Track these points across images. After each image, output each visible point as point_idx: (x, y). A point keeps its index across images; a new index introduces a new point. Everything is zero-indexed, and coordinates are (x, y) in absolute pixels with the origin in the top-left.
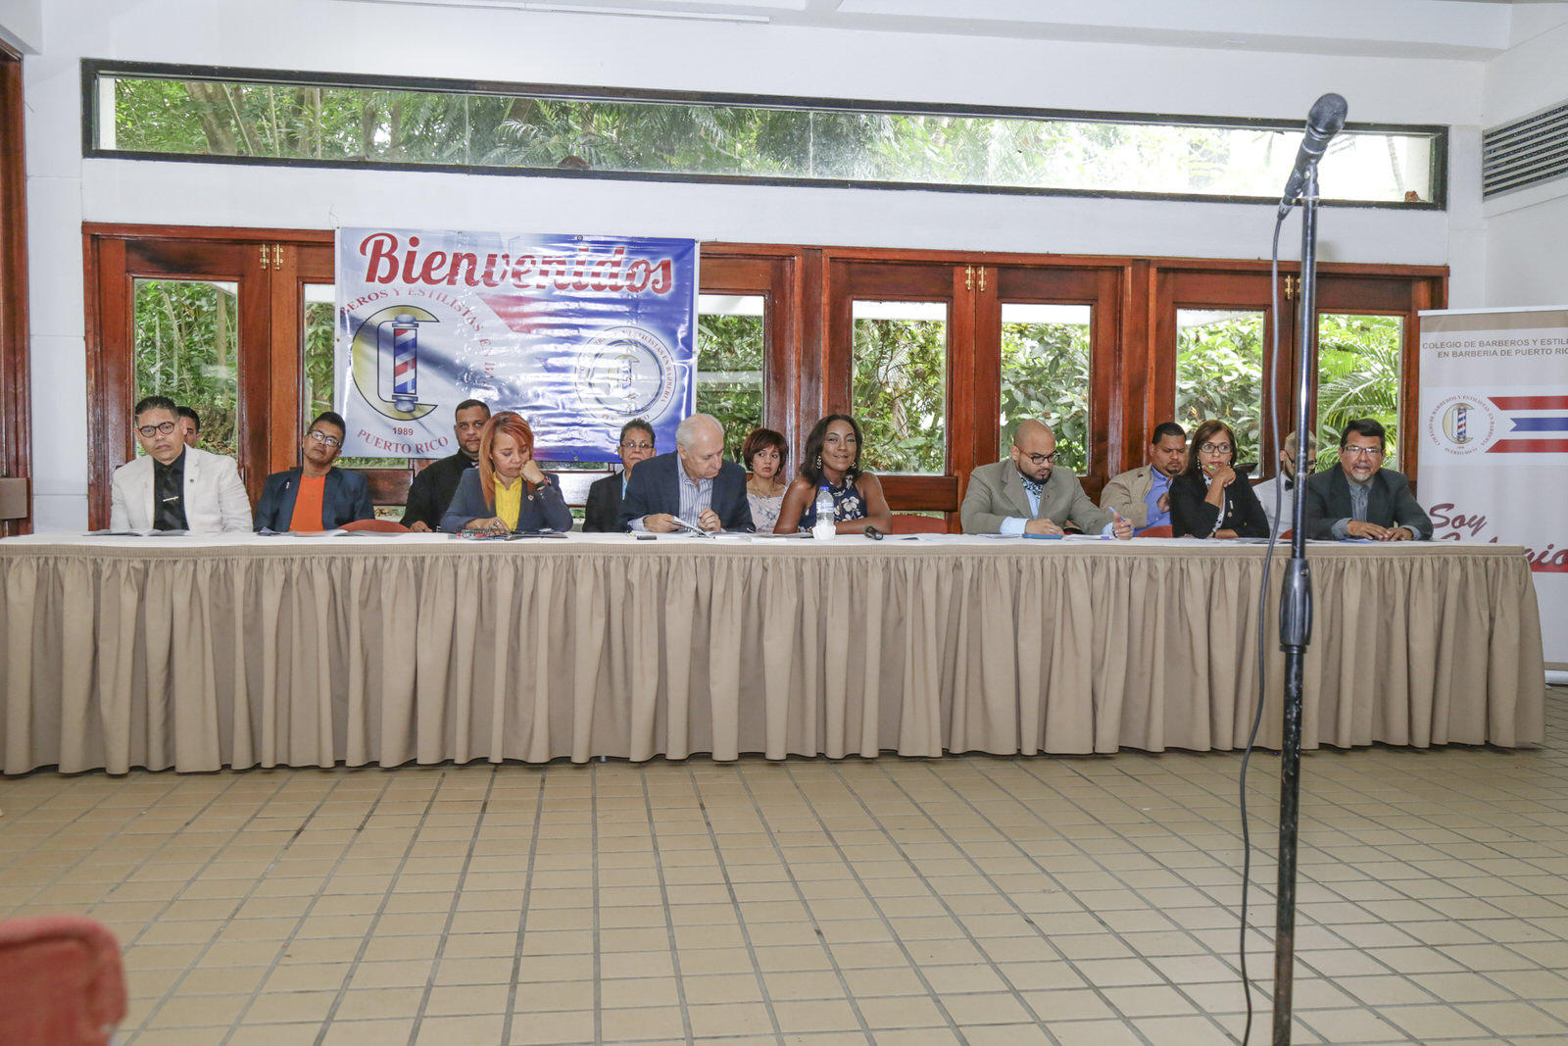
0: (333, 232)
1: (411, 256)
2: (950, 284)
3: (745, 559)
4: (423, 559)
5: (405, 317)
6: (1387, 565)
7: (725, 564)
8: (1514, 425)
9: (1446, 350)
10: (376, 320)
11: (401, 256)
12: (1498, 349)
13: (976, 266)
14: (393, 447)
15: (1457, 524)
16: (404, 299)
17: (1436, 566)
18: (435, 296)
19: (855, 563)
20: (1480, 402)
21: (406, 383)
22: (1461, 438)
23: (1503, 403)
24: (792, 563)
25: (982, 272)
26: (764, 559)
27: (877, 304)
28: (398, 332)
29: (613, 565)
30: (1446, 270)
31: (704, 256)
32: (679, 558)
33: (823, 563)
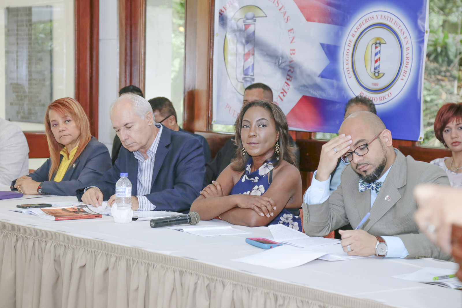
10: (236, 18)
28: (246, 27)
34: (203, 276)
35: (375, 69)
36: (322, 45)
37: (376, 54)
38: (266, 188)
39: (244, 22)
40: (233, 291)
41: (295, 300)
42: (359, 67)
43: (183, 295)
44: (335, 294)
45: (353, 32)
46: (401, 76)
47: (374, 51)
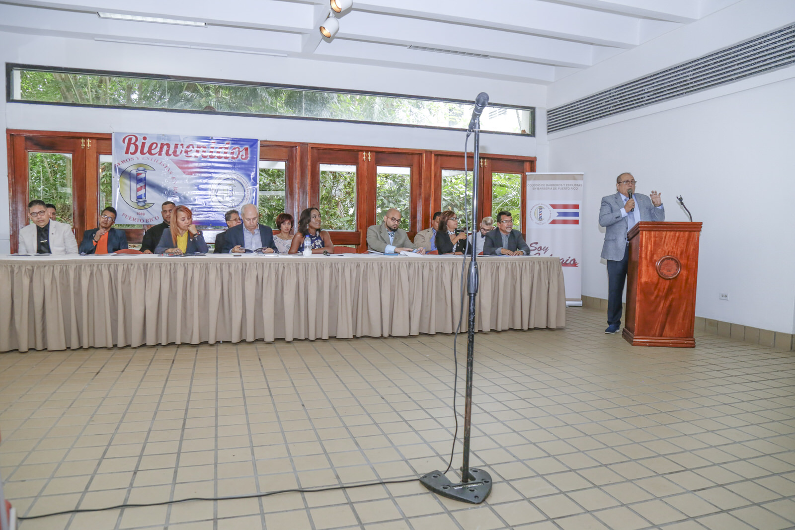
0: (111, 134)
1: (143, 144)
2: (357, 159)
3: (276, 264)
4: (147, 264)
5: (141, 168)
6: (514, 264)
7: (268, 265)
8: (558, 214)
9: (535, 187)
10: (129, 170)
11: (139, 144)
12: (553, 187)
13: (367, 152)
14: (137, 220)
15: (539, 249)
16: (141, 161)
17: (531, 264)
18: (153, 160)
19: (319, 265)
20: (547, 206)
21: (141, 195)
22: (541, 219)
23: (554, 206)
24: (294, 265)
25: (369, 154)
26: (283, 264)
27: (329, 165)
28: (138, 174)
29: (224, 266)
30: (535, 158)
31: (261, 146)
32: (250, 264)
33: (307, 265)
39: (137, 172)
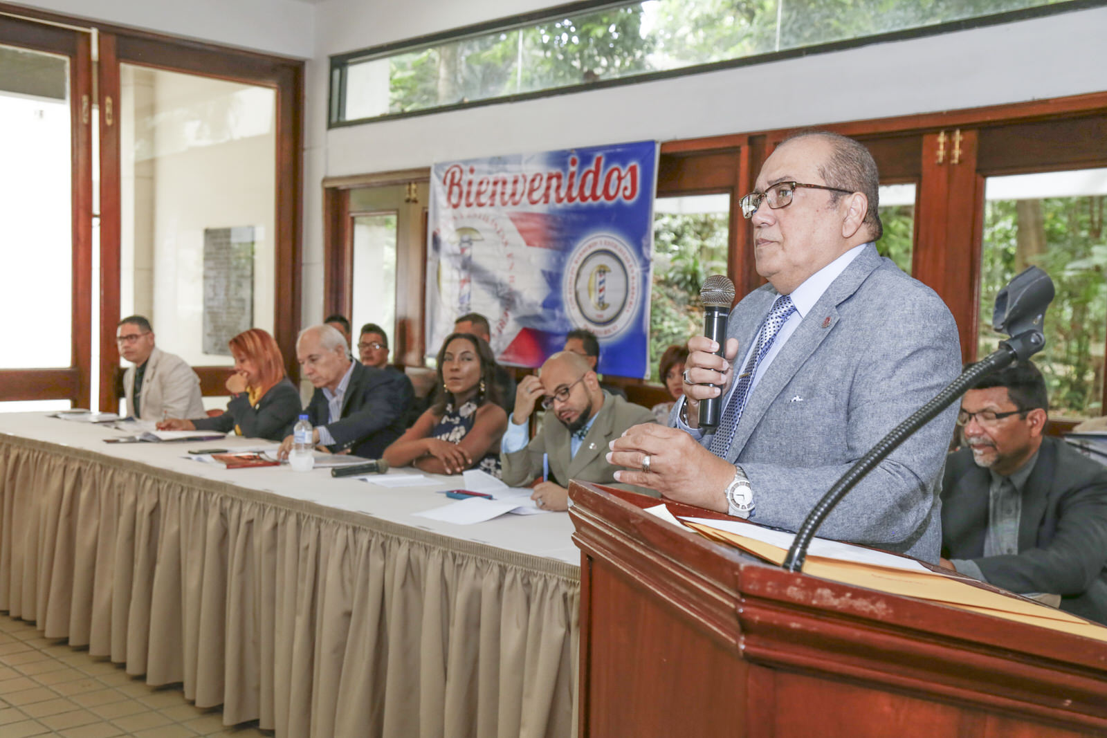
0: (430, 168)
1: (470, 184)
2: (917, 159)
5: (466, 238)
11: (465, 184)
13: (950, 131)
16: (466, 221)
18: (482, 217)
21: (464, 296)
25: (958, 137)
28: (462, 251)
34: (378, 533)
35: (600, 299)
36: (544, 272)
37: (601, 283)
38: (468, 430)
39: (460, 245)
40: (409, 550)
41: (474, 561)
42: (583, 296)
43: (356, 554)
44: (516, 553)
45: (576, 258)
46: (627, 308)
47: (599, 279)
